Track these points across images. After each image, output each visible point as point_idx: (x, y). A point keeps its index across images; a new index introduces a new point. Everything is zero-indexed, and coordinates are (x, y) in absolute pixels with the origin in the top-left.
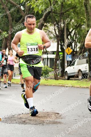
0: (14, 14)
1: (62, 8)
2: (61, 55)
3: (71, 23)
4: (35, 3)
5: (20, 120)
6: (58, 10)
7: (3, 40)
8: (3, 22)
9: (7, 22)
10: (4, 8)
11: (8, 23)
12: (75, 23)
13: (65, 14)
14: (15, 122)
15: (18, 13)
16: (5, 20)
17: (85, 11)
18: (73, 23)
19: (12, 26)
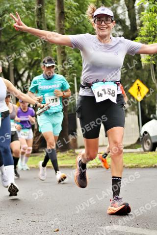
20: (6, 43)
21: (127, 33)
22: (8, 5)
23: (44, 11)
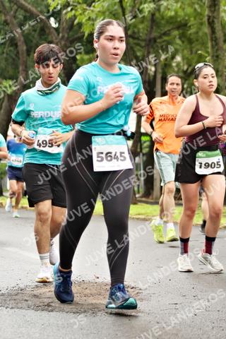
0: (33, 37)
1: (152, 28)
2: (145, 142)
3: (174, 64)
4: (86, 13)
5: (37, 302)
6: (141, 30)
7: (3, 101)
8: (5, 55)
9: (14, 57)
10: (9, 21)
11: (17, 59)
12: (184, 65)
13: (158, 40)
14: (25, 304)
15: (43, 35)
16: (10, 51)
17: (209, 38)
18: (178, 65)
19: (26, 67)
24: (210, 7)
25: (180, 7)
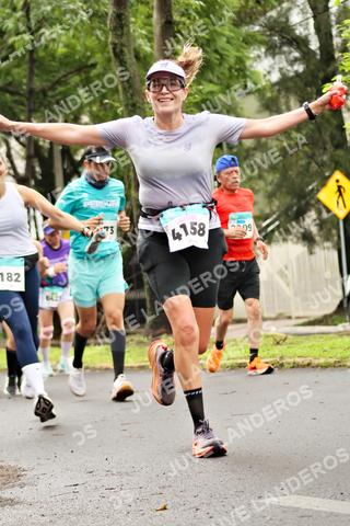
20: (44, 92)
21: (312, 67)
22: (49, 8)
23: (127, 20)
24: (115, 29)
25: (74, 36)
